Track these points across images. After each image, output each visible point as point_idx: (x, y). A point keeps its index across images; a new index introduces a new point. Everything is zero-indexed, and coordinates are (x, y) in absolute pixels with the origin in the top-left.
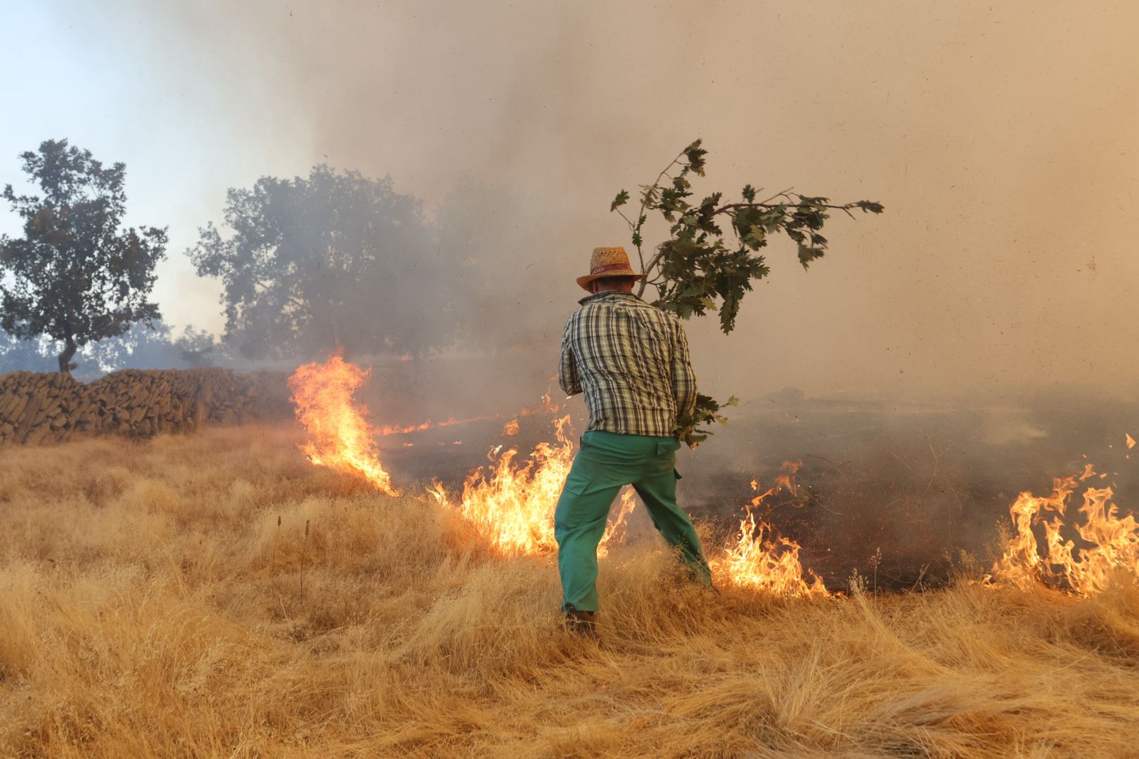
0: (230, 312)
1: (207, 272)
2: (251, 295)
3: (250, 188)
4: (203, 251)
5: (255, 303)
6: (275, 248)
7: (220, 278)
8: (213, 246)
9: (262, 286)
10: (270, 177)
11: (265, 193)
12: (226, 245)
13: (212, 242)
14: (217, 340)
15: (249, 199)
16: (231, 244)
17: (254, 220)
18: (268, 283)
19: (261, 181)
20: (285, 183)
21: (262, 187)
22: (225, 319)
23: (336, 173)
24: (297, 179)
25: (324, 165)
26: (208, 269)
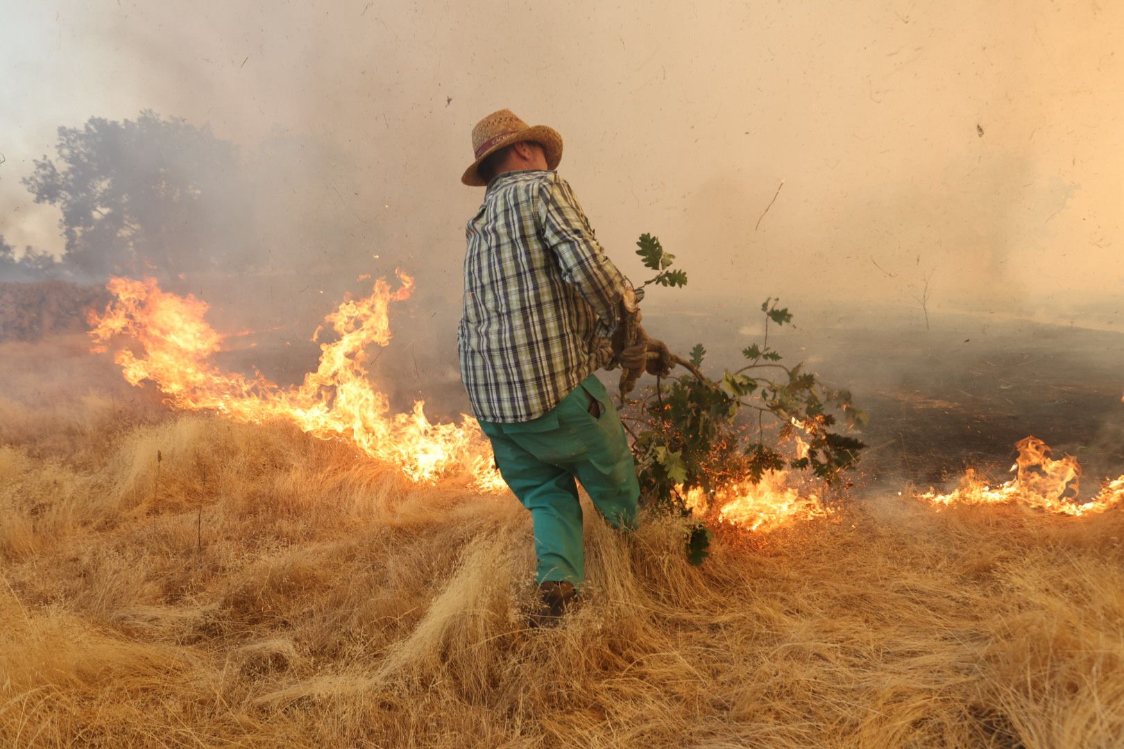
0: (70, 234)
1: (44, 199)
2: (89, 221)
3: (82, 129)
4: (39, 179)
5: (93, 227)
6: (109, 181)
7: (58, 204)
8: (49, 177)
9: (100, 212)
10: (100, 119)
11: (95, 131)
12: (63, 176)
13: (47, 172)
14: (58, 259)
15: (81, 137)
16: (66, 174)
17: (88, 156)
18: (105, 211)
19: (92, 121)
20: (114, 123)
21: (92, 127)
22: (64, 240)
23: (162, 118)
24: (126, 121)
25: (150, 111)
26: (46, 196)
